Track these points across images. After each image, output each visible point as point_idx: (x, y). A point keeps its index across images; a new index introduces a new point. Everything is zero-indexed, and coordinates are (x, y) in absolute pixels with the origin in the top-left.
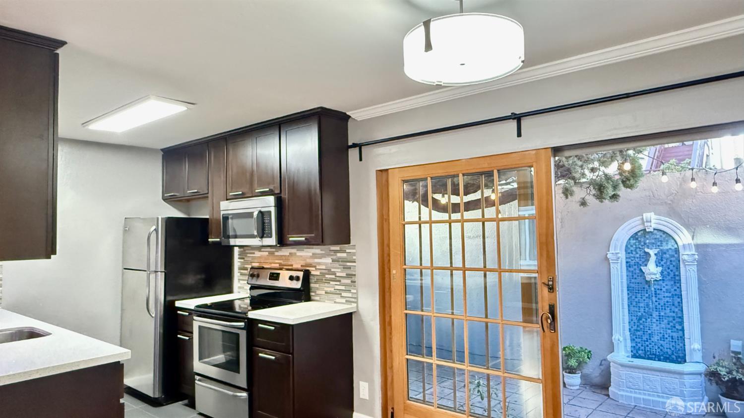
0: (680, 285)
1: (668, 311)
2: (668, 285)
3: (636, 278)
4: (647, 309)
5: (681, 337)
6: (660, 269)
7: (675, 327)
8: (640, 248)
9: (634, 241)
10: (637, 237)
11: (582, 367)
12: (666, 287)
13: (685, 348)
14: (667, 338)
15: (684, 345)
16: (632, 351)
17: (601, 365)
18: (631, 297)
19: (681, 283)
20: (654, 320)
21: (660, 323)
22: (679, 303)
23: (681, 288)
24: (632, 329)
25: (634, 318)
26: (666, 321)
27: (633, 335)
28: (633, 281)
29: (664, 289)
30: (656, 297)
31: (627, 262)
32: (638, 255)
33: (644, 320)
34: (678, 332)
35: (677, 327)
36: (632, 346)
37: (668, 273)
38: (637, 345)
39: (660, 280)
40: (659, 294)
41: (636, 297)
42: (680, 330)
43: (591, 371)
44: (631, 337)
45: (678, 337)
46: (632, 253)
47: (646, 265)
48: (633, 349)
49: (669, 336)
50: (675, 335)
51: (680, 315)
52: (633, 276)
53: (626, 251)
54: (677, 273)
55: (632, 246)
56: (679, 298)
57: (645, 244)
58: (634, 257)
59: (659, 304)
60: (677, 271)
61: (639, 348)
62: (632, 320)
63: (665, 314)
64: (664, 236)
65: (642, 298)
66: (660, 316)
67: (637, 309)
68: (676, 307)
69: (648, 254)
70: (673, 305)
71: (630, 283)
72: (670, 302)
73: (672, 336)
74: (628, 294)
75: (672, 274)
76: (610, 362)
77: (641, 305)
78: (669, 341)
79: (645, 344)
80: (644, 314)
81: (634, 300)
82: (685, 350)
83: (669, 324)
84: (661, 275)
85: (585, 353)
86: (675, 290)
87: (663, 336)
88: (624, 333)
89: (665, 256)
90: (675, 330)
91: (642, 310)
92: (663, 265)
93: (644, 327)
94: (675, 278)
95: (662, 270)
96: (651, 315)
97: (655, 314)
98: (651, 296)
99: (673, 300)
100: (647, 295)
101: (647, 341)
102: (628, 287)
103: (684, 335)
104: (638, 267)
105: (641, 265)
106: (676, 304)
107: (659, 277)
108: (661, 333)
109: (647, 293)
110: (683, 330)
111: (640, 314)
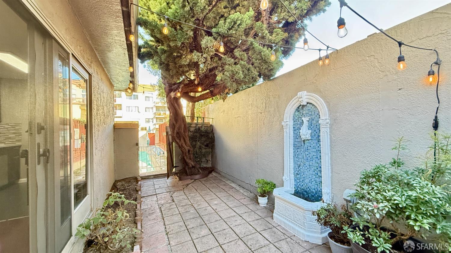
1: (314, 162)
2: (314, 143)
3: (298, 139)
6: (310, 131)
7: (317, 174)
8: (300, 117)
9: (298, 113)
12: (313, 145)
18: (295, 151)
20: (306, 168)
21: (309, 171)
24: (295, 173)
26: (313, 169)
28: (296, 140)
30: (308, 151)
34: (319, 178)
35: (319, 175)
37: (315, 134)
39: (310, 139)
40: (309, 150)
44: (294, 178)
50: (317, 179)
53: (293, 120)
55: (296, 116)
57: (303, 114)
59: (309, 157)
63: (312, 164)
64: (313, 107)
65: (300, 152)
66: (309, 165)
70: (317, 158)
72: (315, 156)
77: (300, 157)
78: (314, 184)
88: (290, 175)
89: (313, 122)
90: (318, 176)
95: (311, 132)
99: (317, 154)
108: (310, 177)
111: (299, 163)
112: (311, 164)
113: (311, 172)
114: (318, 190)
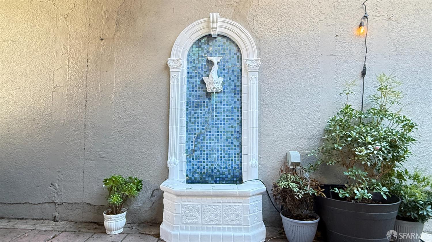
0: (241, 97)
1: (226, 126)
3: (196, 91)
4: (206, 125)
5: (238, 154)
6: (221, 79)
7: (232, 143)
8: (202, 57)
9: (197, 49)
10: (200, 44)
11: (130, 201)
12: (227, 99)
13: (241, 165)
14: (224, 157)
15: (241, 162)
16: (187, 176)
17: (152, 196)
19: (241, 94)
20: (213, 138)
21: (218, 141)
22: (238, 116)
23: (241, 100)
24: (189, 150)
25: (192, 137)
26: (224, 138)
27: (190, 157)
28: (193, 94)
29: (224, 102)
30: (216, 111)
31: (188, 73)
32: (200, 65)
33: (202, 138)
34: (235, 149)
35: (234, 144)
36: (187, 170)
37: (230, 83)
38: (193, 168)
39: (221, 92)
40: (219, 108)
41: (195, 113)
42: (238, 146)
43: (140, 205)
44: (187, 159)
45: (235, 154)
46: (194, 63)
47: (208, 76)
48: (188, 173)
49: (227, 154)
50: (232, 152)
51: (238, 130)
52: (193, 88)
53: (188, 59)
54: (238, 84)
55: (194, 54)
56: (238, 111)
57: (208, 51)
58: (196, 67)
59: (218, 119)
60: (239, 81)
61: (196, 170)
62: (189, 139)
63: (224, 129)
64: (228, 43)
65: (201, 113)
67: (195, 126)
68: (235, 121)
69: (210, 63)
70: (233, 119)
71: (190, 96)
72: (230, 116)
73: (229, 154)
74: (187, 109)
75: (233, 86)
76: (163, 192)
77: (200, 121)
78: (226, 160)
79: (202, 165)
80: (203, 131)
81: (193, 115)
82: (241, 168)
83: (227, 140)
84: (223, 86)
85: (134, 184)
86: (235, 102)
87: (221, 154)
88: (180, 155)
89: (227, 65)
90: (233, 146)
91: (201, 126)
92: (224, 76)
93: (201, 146)
94: (236, 89)
95: (224, 80)
96: (210, 132)
97: (214, 130)
98: (211, 110)
99: (232, 113)
100: (206, 110)
101: (204, 162)
102: (187, 102)
103: (241, 152)
104: (199, 78)
105: (202, 76)
106: (235, 118)
107: (220, 88)
108: (218, 151)
109: (207, 107)
110: (240, 146)
111: (198, 132)
112: (221, 129)
113: (221, 143)
114: (232, 167)
